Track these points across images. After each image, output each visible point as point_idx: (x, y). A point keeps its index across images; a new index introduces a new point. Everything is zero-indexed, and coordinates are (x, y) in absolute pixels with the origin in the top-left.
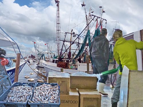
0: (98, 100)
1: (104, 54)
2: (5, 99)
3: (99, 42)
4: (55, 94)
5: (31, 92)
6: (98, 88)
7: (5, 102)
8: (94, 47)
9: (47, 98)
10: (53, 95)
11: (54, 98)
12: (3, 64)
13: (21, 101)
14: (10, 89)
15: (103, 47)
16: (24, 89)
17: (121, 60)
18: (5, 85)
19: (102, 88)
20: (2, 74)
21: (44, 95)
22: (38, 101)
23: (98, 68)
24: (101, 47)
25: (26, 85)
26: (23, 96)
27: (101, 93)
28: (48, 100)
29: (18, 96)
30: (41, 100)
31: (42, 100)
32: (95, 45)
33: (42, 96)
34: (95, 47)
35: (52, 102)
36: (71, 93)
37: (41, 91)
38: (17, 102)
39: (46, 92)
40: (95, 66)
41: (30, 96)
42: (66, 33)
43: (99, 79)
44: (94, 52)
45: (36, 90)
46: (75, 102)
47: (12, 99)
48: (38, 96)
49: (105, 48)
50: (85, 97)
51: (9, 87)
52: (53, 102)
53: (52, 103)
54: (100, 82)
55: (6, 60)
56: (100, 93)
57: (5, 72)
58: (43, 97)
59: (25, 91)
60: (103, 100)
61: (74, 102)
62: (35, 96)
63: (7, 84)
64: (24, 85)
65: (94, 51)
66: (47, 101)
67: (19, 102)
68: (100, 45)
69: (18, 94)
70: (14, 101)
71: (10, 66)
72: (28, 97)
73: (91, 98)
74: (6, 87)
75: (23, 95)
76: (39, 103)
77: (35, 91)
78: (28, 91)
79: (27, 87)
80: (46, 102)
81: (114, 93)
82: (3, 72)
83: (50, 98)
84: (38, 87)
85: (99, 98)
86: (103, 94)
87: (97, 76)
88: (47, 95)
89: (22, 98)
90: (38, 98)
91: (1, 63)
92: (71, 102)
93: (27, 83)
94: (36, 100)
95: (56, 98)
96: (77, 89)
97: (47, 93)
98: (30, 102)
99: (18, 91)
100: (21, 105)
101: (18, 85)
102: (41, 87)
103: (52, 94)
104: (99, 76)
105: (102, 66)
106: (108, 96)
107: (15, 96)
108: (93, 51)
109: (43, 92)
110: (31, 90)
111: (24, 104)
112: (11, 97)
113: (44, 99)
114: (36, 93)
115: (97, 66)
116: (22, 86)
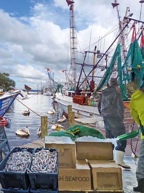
0: (117, 175)
1: (118, 111)
2: (4, 168)
3: (109, 96)
4: (54, 162)
5: (30, 160)
6: (115, 158)
7: (4, 171)
8: (103, 103)
9: (45, 167)
10: (52, 163)
11: (52, 167)
12: (2, 125)
13: (20, 170)
14: (9, 156)
15: (115, 102)
16: (22, 155)
17: (141, 120)
18: (4, 150)
19: (122, 158)
20: (2, 137)
21: (43, 163)
22: (37, 170)
23: (111, 130)
24: (113, 103)
25: (25, 151)
26: (22, 165)
27: (121, 166)
28: (47, 168)
29: (17, 164)
30: (39, 169)
31: (41, 169)
32: (104, 100)
33: (40, 164)
34: (105, 102)
35: (50, 171)
36: (79, 167)
37: (39, 158)
38: (16, 171)
39: (44, 159)
40: (108, 127)
41: (28, 164)
42: (86, 52)
43: (116, 145)
44: (104, 109)
45: (35, 157)
46: (86, 179)
47: (11, 168)
48: (37, 164)
49: (118, 103)
50: (99, 171)
51: (8, 153)
52: (52, 172)
53: (50, 173)
54: (117, 149)
55: (5, 120)
56: (119, 165)
57: (4, 135)
58: (42, 166)
59: (24, 158)
60: (125, 175)
61: (84, 179)
62: (34, 164)
63: (6, 150)
64: (23, 151)
65: (104, 107)
66: (46, 170)
67: (18, 171)
68: (111, 99)
69: (17, 161)
70: (13, 170)
71: (9, 127)
72: (27, 166)
73: (107, 173)
74: (5, 153)
75: (22, 163)
76: (37, 172)
77: (33, 158)
78: (27, 158)
79: (26, 153)
80: (44, 172)
81: (139, 165)
82: (2, 135)
83: (49, 166)
84: (36, 153)
85: (119, 173)
86: (123, 167)
87: (112, 142)
88: (46, 163)
89: (20, 166)
90: (37, 167)
91: (1, 123)
92: (80, 179)
93: (26, 149)
94: (34, 169)
95: (54, 166)
96: (86, 160)
97: (46, 160)
98: (28, 172)
99: (16, 159)
100: (20, 174)
101: (17, 150)
102: (40, 153)
103: (50, 162)
104: (114, 141)
105: (117, 128)
106: (131, 170)
107: (14, 164)
108: (102, 107)
109: (41, 160)
110: (30, 157)
111: (23, 174)
112: (10, 166)
113: (43, 168)
114: (34, 160)
115: (110, 128)
116: (21, 152)
